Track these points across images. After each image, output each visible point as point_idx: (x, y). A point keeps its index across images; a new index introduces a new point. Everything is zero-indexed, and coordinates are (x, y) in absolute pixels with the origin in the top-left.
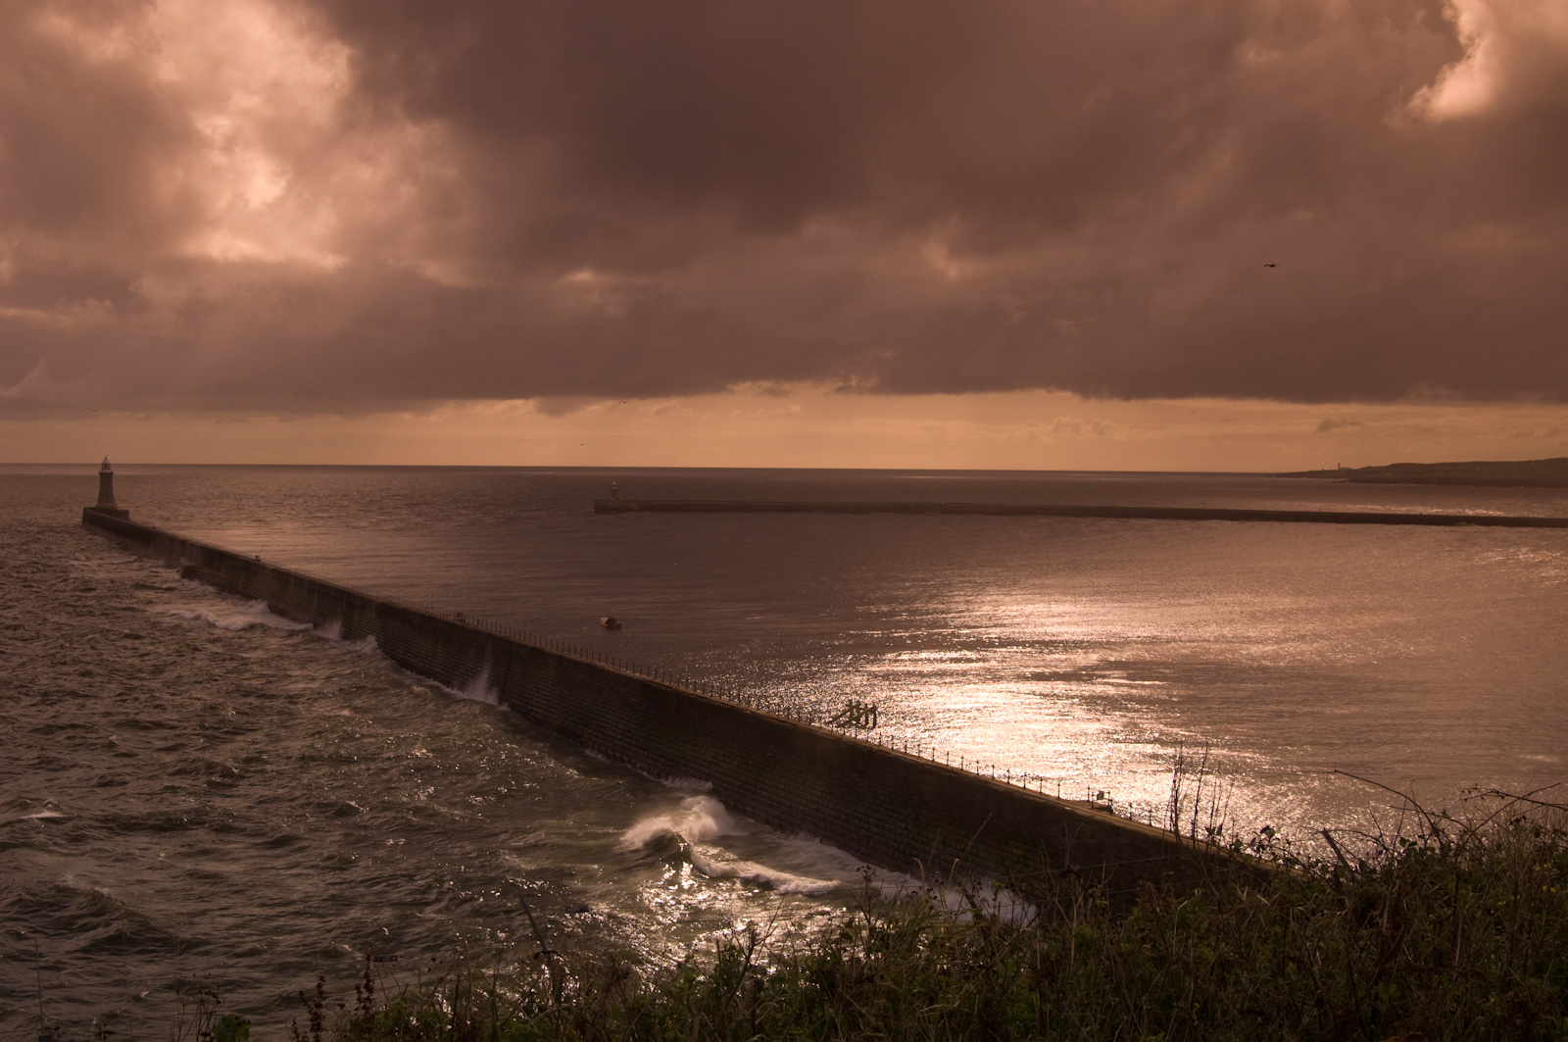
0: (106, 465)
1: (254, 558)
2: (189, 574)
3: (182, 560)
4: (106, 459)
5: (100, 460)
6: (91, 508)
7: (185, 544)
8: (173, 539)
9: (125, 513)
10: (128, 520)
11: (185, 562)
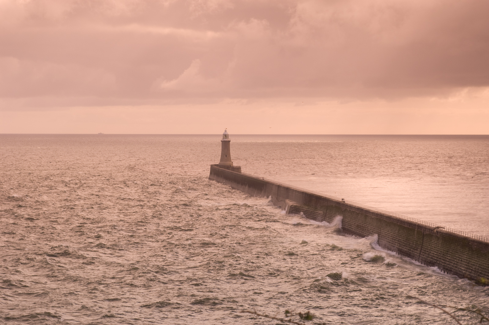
0: (226, 136)
1: (340, 200)
2: (293, 211)
3: (287, 201)
4: (226, 131)
5: (222, 133)
6: (215, 165)
7: (288, 190)
8: (279, 187)
9: (239, 169)
10: (241, 173)
11: (290, 203)
